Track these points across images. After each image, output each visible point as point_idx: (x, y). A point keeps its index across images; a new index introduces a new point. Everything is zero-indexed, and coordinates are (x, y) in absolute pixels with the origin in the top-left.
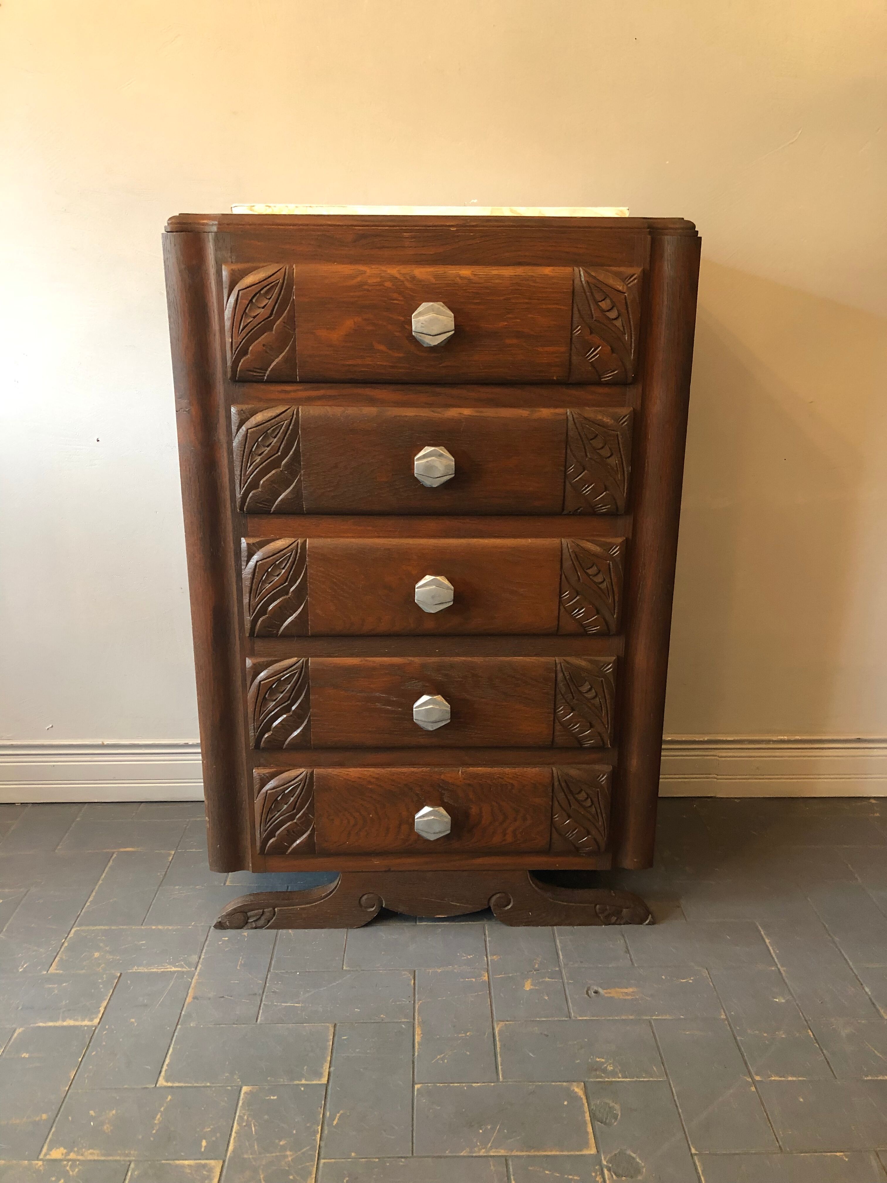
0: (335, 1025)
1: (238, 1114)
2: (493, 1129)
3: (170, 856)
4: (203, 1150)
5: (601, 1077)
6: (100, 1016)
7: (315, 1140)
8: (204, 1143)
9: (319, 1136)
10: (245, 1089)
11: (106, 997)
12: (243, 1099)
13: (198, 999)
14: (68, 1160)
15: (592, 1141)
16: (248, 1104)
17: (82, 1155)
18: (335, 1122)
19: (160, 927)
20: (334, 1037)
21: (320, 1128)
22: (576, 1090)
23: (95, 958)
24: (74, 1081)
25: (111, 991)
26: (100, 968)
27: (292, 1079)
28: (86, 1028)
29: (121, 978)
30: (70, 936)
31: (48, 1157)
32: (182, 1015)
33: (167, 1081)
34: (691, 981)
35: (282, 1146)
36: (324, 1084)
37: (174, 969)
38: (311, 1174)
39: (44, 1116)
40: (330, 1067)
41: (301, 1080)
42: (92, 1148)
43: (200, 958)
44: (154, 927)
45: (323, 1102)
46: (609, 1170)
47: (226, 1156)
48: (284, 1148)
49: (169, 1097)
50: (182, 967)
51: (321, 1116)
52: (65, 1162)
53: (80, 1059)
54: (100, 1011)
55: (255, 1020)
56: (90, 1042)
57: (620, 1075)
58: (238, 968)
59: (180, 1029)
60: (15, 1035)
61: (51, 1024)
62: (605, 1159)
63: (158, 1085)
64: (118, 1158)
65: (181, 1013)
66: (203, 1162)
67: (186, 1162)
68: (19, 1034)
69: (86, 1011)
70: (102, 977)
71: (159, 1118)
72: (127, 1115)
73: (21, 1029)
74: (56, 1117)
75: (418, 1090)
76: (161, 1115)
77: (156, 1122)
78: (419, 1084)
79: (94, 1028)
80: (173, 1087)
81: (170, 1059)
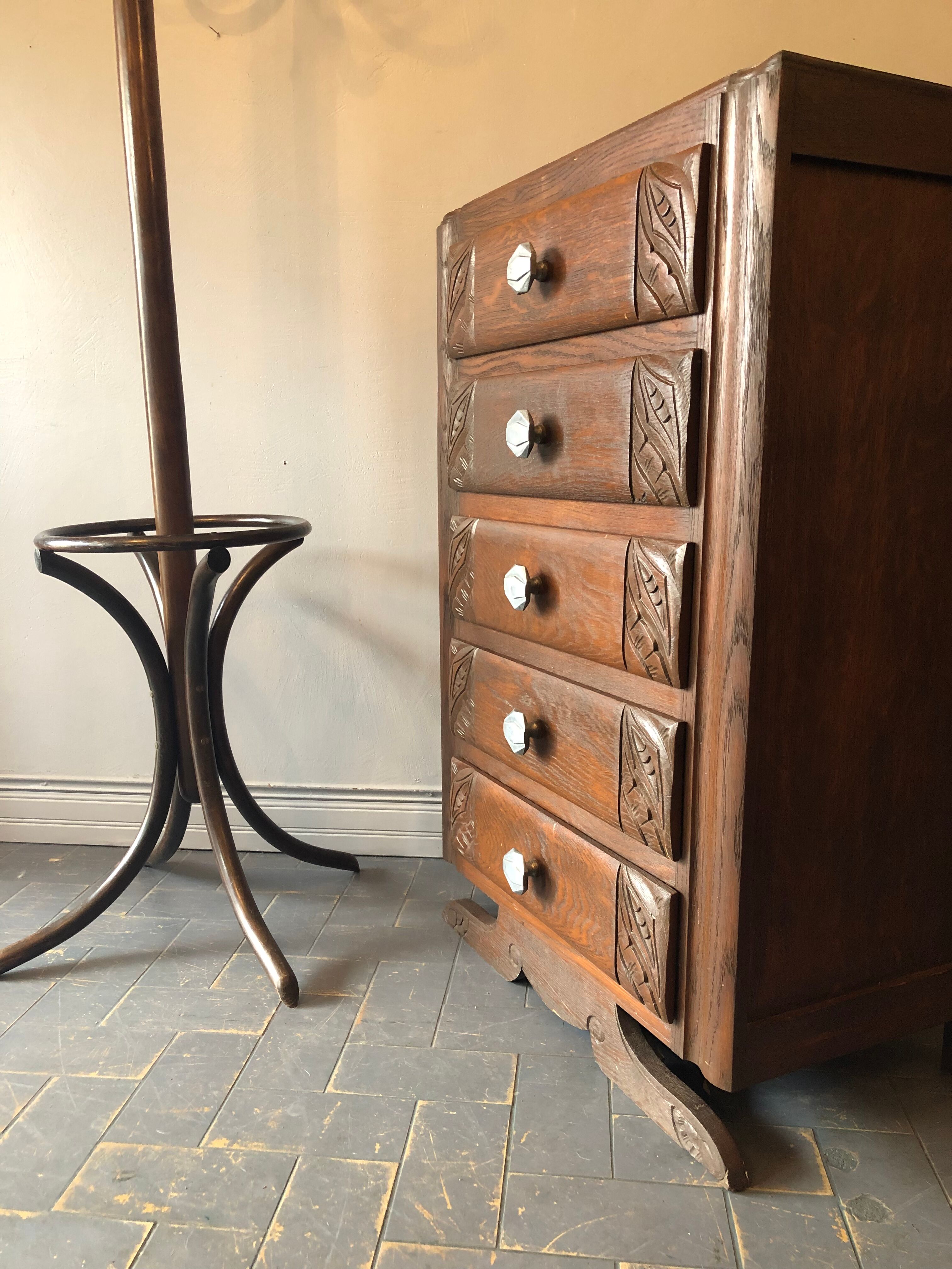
0: (519, 1055)
1: (414, 1123)
3: (335, 900)
4: (376, 1152)
6: (264, 1028)
7: (501, 1155)
8: (378, 1146)
9: (505, 1151)
10: (420, 1103)
11: (271, 1012)
12: (419, 1111)
13: (367, 1022)
14: (232, 1150)
15: (827, 1184)
16: (425, 1115)
17: (246, 1146)
18: (522, 1141)
19: (326, 958)
20: (517, 1065)
21: (505, 1144)
23: (257, 979)
24: (237, 1082)
25: (275, 1008)
26: (269, 986)
27: (473, 1098)
28: (249, 1037)
30: (232, 960)
31: (210, 1146)
32: (350, 1035)
33: (336, 1089)
35: (464, 1156)
36: (509, 1106)
37: (341, 995)
38: (498, 1183)
39: (206, 1110)
40: (514, 1092)
41: (483, 1100)
42: (257, 1141)
43: (368, 987)
44: (319, 958)
45: (508, 1123)
46: (849, 1212)
47: (401, 1160)
48: (466, 1158)
49: (339, 1103)
50: (349, 993)
51: (507, 1134)
52: (228, 1152)
53: (244, 1063)
54: (263, 1024)
55: (430, 1046)
56: (253, 1050)
58: (410, 998)
59: (349, 1046)
60: (177, 1037)
61: (212, 1031)
62: (844, 1202)
63: (326, 1092)
64: (284, 1152)
65: (349, 1033)
66: (377, 1163)
67: (359, 1162)
68: (180, 1037)
69: (249, 1023)
70: (266, 997)
71: (328, 1120)
72: (294, 1115)
73: (183, 1033)
74: (219, 1111)
75: (616, 1119)
76: (331, 1118)
77: (325, 1123)
78: (617, 1114)
79: (258, 1038)
80: (342, 1095)
81: (339, 1070)
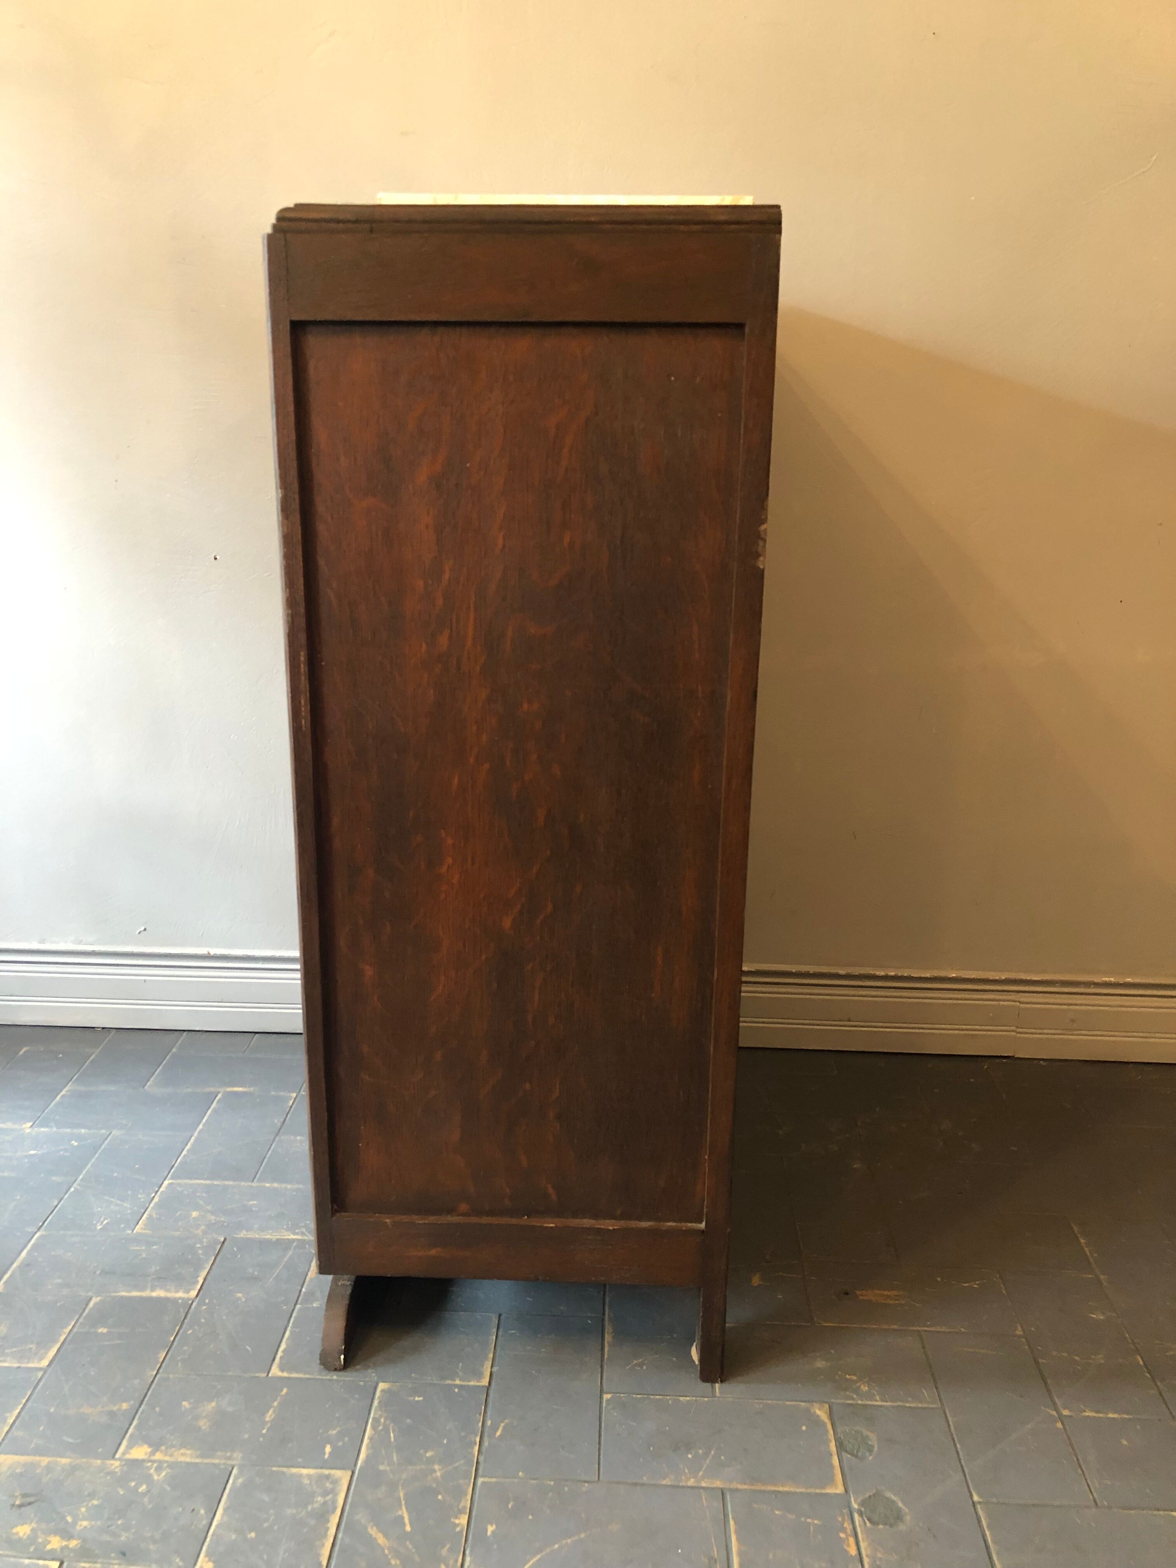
0: (500, 1315)
1: (372, 1415)
2: (707, 1454)
3: (290, 1100)
4: (326, 1456)
5: (853, 1399)
6: (199, 1287)
7: (472, 1454)
8: (328, 1449)
9: (477, 1448)
10: (382, 1386)
11: (206, 1266)
12: (379, 1397)
14: (154, 1462)
15: (839, 1477)
16: (386, 1404)
17: (171, 1455)
18: (498, 1434)
19: (276, 1185)
20: (498, 1330)
21: (478, 1440)
22: (818, 1412)
23: (194, 1218)
24: (164, 1365)
25: (213, 1258)
26: (199, 1231)
27: (443, 1378)
28: (180, 1301)
29: (226, 1244)
30: (162, 1189)
31: (128, 1456)
32: (302, 1292)
33: (282, 1370)
34: (975, 1286)
35: (428, 1458)
36: (486, 1386)
37: (292, 1237)
38: (466, 1494)
39: (125, 1406)
40: (492, 1367)
41: (454, 1380)
42: (185, 1447)
44: (268, 1185)
45: (483, 1408)
46: (861, 1514)
47: (355, 1465)
48: (431, 1461)
50: (303, 1234)
51: (480, 1424)
52: (149, 1464)
53: (172, 1339)
54: (198, 1282)
56: (185, 1318)
57: (878, 1398)
59: (300, 1309)
60: (91, 1304)
61: (135, 1294)
62: (855, 1502)
63: (270, 1375)
64: (217, 1461)
65: (301, 1291)
66: (326, 1472)
67: (305, 1471)
68: (96, 1304)
69: (181, 1282)
70: (201, 1242)
71: (271, 1415)
72: (230, 1409)
73: (99, 1298)
74: (140, 1406)
75: (608, 1400)
76: (274, 1411)
77: (267, 1419)
78: (610, 1393)
79: (190, 1302)
80: (289, 1378)
81: (287, 1344)
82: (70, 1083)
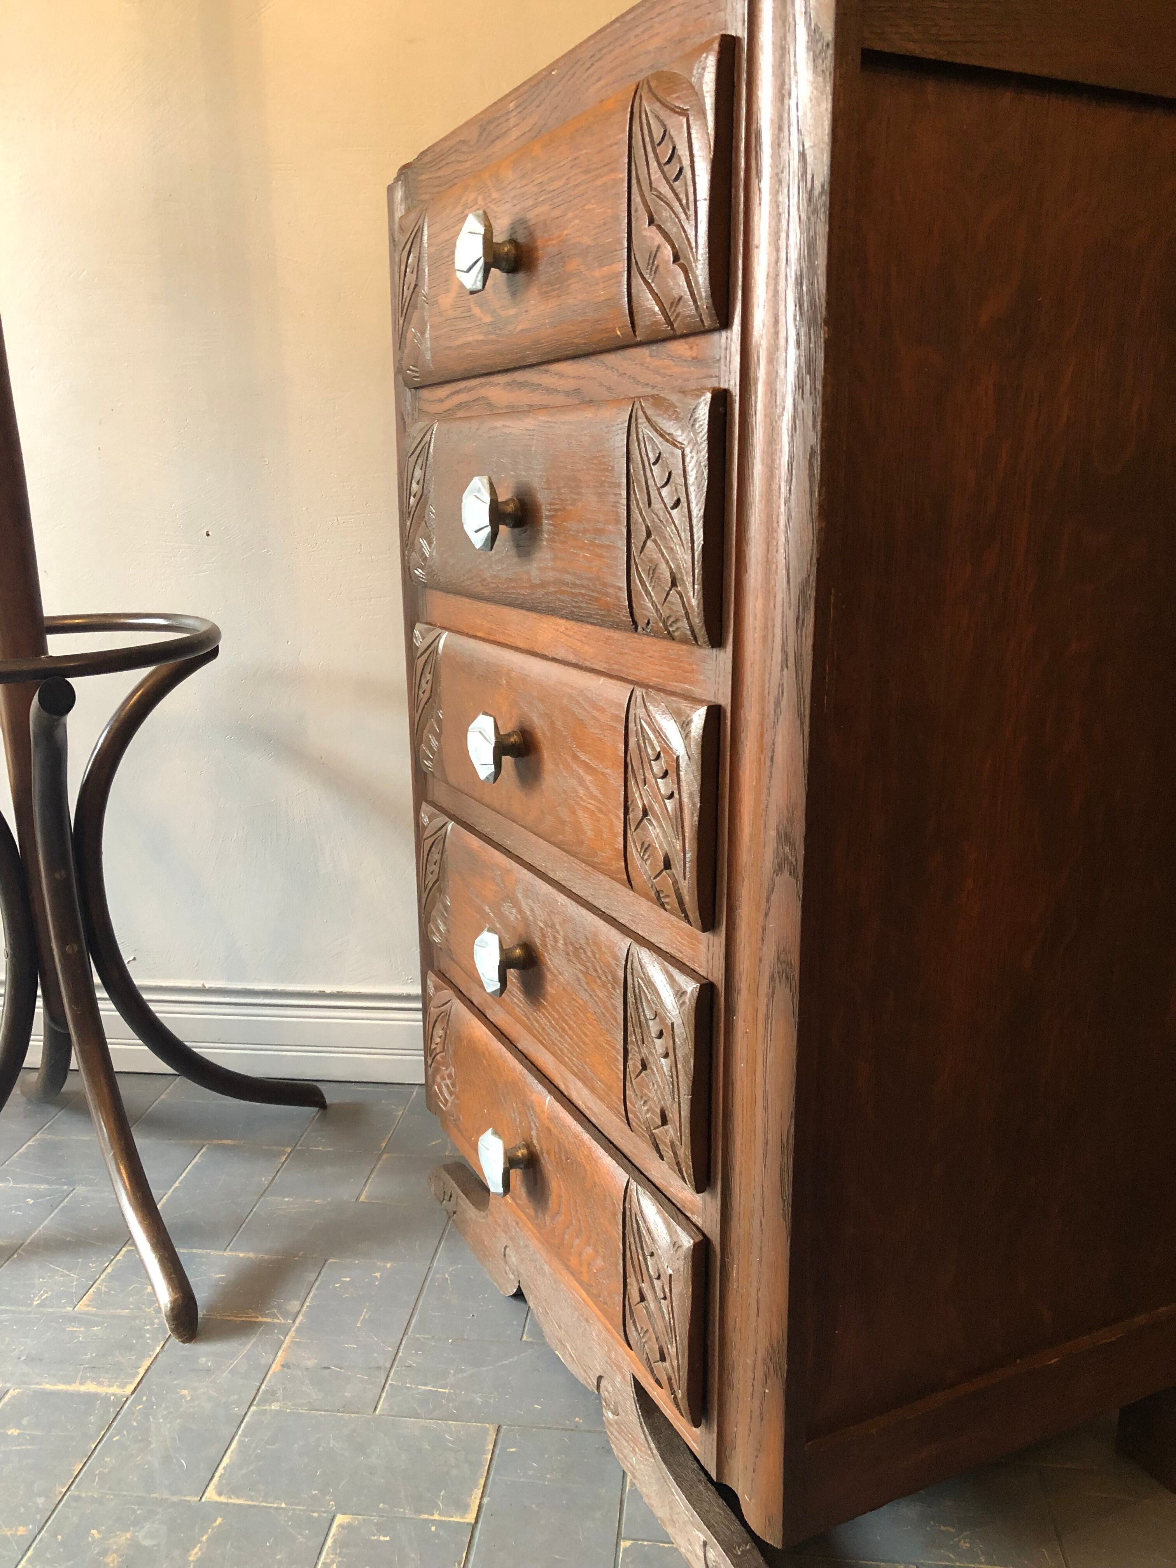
0: (499, 1427)
1: (322, 1559)
3: (284, 1155)
6: (138, 1381)
10: (340, 1519)
11: (152, 1353)
12: (334, 1535)
13: (289, 1368)
16: (342, 1544)
19: (251, 1255)
20: (494, 1447)
24: (77, 1480)
26: (152, 1309)
27: (419, 1511)
28: (112, 1398)
32: (261, 1390)
33: (220, 1494)
36: (470, 1524)
37: (260, 1319)
39: (22, 1531)
40: (482, 1498)
41: (432, 1515)
43: (302, 1306)
44: (242, 1254)
45: (464, 1555)
49: (219, 1520)
53: (94, 1446)
54: (138, 1373)
55: (372, 1410)
56: (113, 1420)
58: (359, 1325)
59: (255, 1413)
60: (6, 1398)
61: (61, 1387)
63: (203, 1499)
65: (260, 1387)
68: (13, 1397)
69: (118, 1372)
70: (152, 1324)
71: (197, 1553)
72: (147, 1543)
73: (17, 1391)
74: (39, 1532)
75: (625, 1550)
76: (200, 1549)
77: (191, 1559)
78: (629, 1539)
79: (124, 1399)
80: (227, 1504)
81: (231, 1458)
82: (41, 1131)
